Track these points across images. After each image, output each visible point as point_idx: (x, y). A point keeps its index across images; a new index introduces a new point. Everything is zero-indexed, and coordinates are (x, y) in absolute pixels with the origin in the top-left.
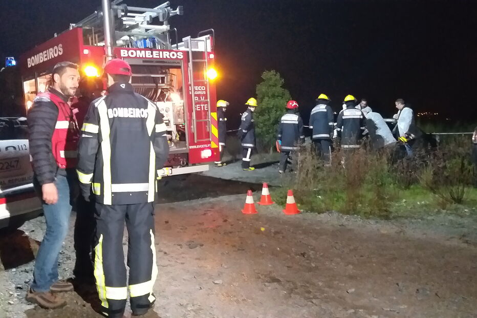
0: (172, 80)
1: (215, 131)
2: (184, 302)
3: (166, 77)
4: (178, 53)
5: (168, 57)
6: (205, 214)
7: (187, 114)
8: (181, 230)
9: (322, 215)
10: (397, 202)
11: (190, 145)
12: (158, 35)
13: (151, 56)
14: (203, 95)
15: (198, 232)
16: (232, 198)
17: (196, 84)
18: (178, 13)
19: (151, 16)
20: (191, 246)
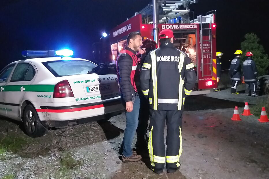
0: (190, 41)
1: (215, 70)
2: (197, 168)
3: (186, 40)
4: (194, 25)
5: (188, 28)
6: (208, 119)
7: (198, 60)
8: (194, 128)
11: (199, 78)
12: (182, 16)
13: (178, 28)
14: (208, 49)
15: (204, 129)
16: (225, 110)
17: (204, 43)
18: (195, 2)
19: (179, 5)
20: (200, 137)
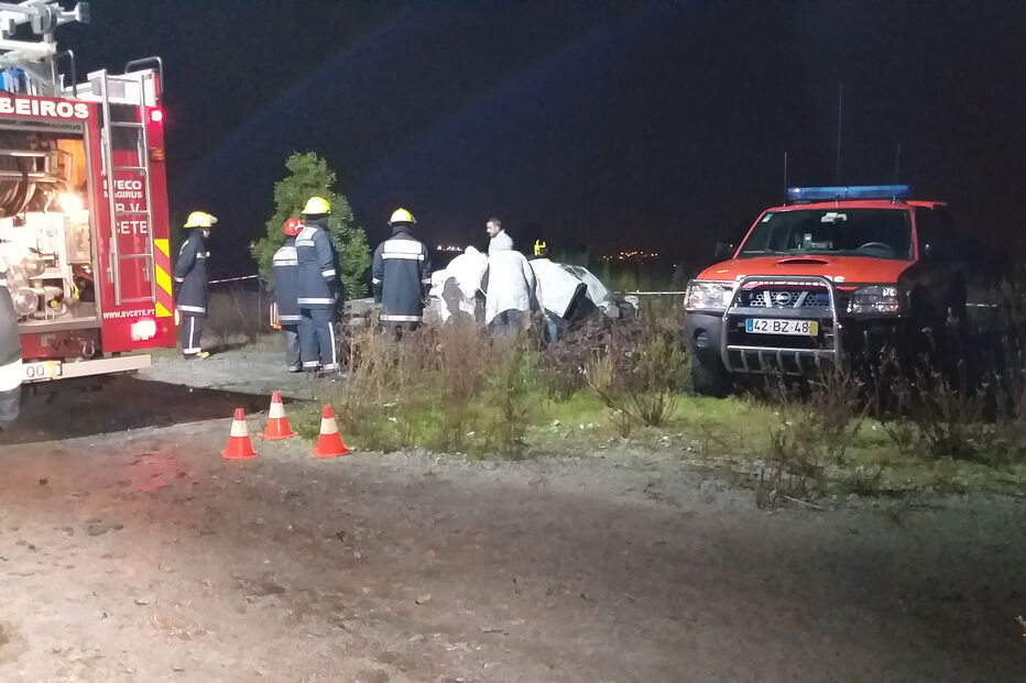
0: (62, 166)
1: (163, 280)
2: (65, 645)
3: (47, 159)
4: (77, 107)
5: (53, 114)
6: (135, 463)
7: (98, 241)
8: (75, 498)
9: (393, 456)
10: (542, 425)
11: (105, 310)
12: (29, 65)
13: (11, 110)
14: (137, 200)
15: (115, 501)
16: (206, 426)
17: (118, 175)
18: (78, 18)
19: (12, 21)
20: (93, 530)
